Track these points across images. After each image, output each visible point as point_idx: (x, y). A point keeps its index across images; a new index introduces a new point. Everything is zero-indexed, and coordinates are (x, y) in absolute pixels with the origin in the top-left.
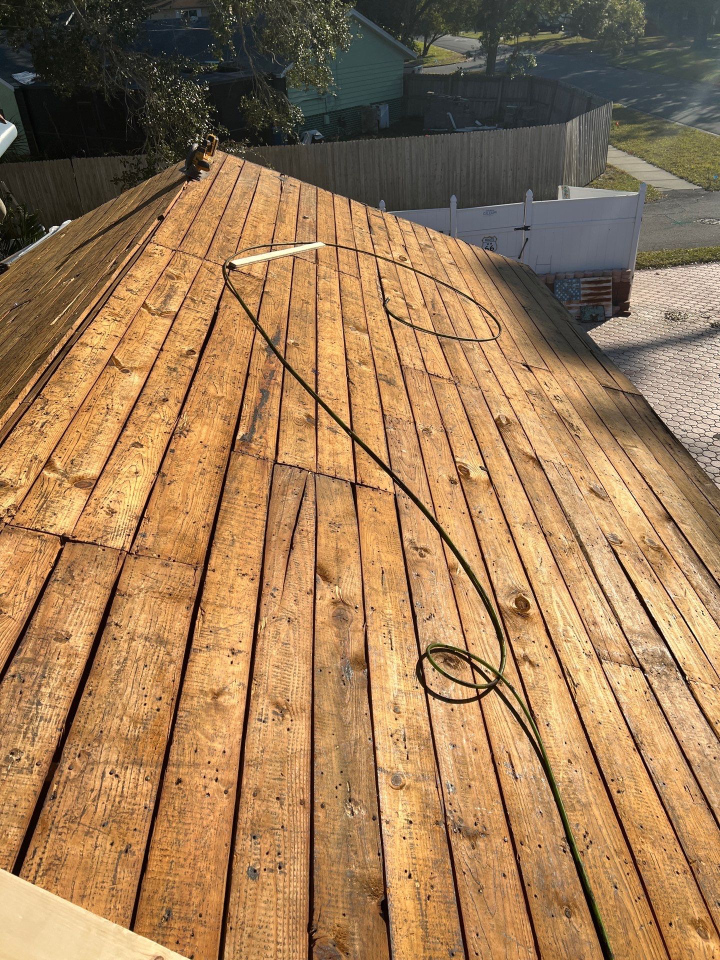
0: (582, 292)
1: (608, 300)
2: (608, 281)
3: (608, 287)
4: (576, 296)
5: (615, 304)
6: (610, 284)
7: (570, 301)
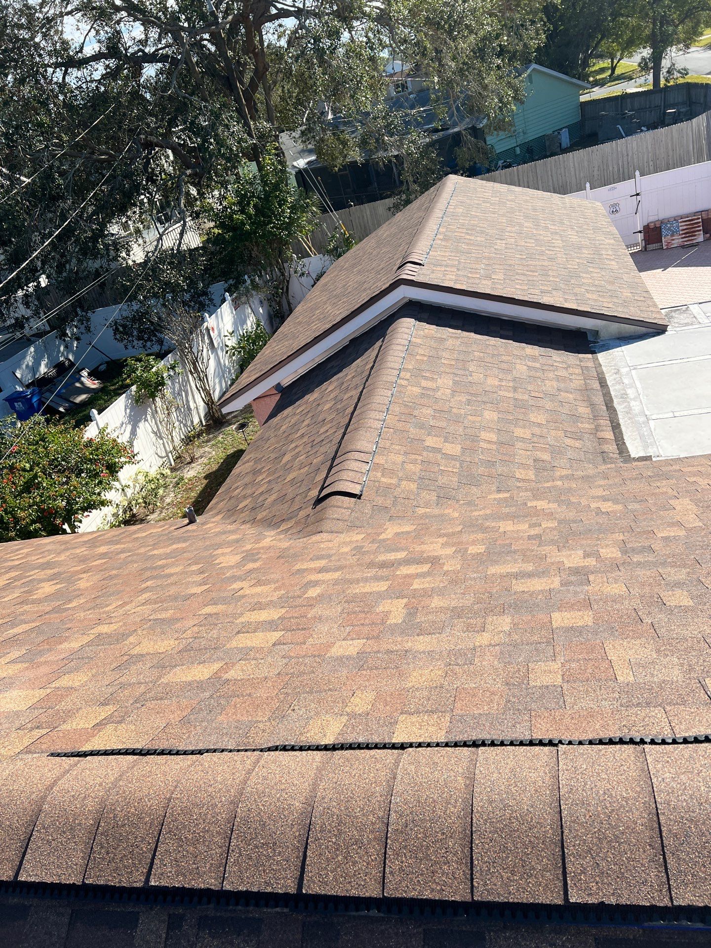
0: (680, 228)
1: (700, 230)
2: (699, 219)
3: (699, 222)
4: (677, 231)
5: (705, 232)
6: (700, 220)
7: (672, 235)
